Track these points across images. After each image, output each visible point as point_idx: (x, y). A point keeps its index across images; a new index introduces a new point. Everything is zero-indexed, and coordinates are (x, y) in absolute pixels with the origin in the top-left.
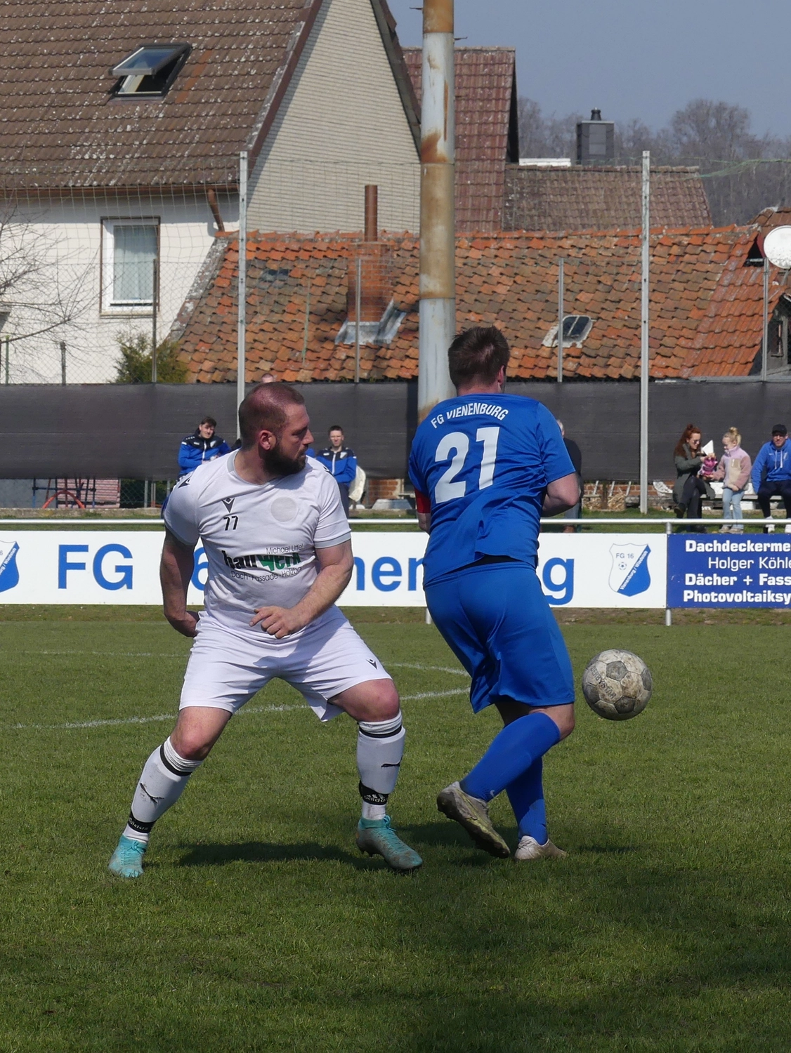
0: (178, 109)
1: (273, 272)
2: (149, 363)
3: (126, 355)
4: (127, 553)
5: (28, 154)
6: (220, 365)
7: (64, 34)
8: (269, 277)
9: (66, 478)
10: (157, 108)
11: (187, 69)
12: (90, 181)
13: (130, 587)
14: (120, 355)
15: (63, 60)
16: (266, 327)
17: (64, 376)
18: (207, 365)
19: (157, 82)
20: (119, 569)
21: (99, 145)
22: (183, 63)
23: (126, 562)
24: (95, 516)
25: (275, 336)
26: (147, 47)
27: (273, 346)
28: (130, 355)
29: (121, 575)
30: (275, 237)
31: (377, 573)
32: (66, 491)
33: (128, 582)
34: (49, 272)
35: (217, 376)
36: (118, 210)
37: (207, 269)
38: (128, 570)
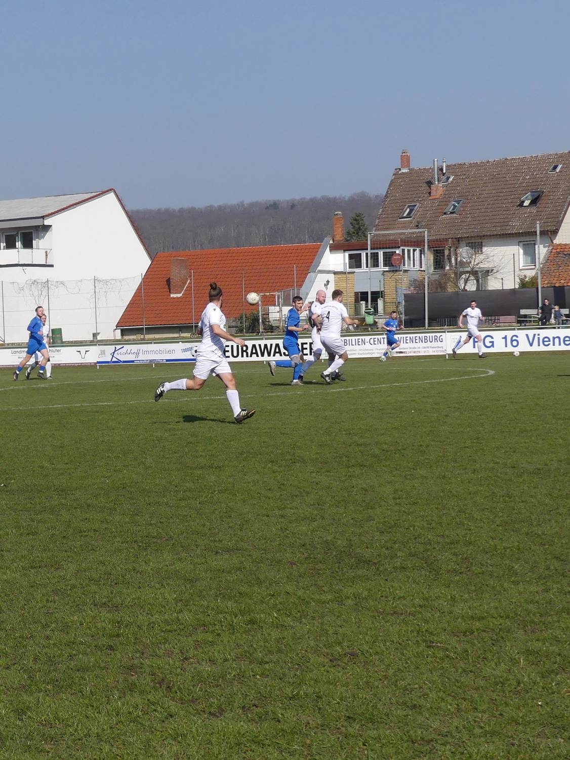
0: (540, 210)
1: (565, 255)
2: (527, 282)
3: (521, 281)
4: (492, 338)
5: (497, 224)
6: (550, 282)
7: (508, 190)
8: (564, 256)
9: (491, 316)
10: (534, 209)
11: (543, 198)
12: (514, 231)
13: (493, 347)
14: (519, 281)
15: (507, 197)
16: (563, 270)
17: (503, 287)
18: (546, 282)
19: (534, 202)
20: (490, 342)
21: (517, 221)
22: (541, 196)
23: (492, 340)
24: (499, 327)
25: (566, 273)
26: (531, 192)
27: (565, 276)
28: (522, 280)
29: (491, 344)
30: (566, 245)
31: (564, 341)
32: (491, 320)
33: (493, 346)
34: (491, 258)
35: (549, 285)
36: (522, 239)
37: (546, 255)
38: (492, 342)
